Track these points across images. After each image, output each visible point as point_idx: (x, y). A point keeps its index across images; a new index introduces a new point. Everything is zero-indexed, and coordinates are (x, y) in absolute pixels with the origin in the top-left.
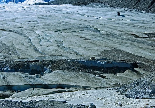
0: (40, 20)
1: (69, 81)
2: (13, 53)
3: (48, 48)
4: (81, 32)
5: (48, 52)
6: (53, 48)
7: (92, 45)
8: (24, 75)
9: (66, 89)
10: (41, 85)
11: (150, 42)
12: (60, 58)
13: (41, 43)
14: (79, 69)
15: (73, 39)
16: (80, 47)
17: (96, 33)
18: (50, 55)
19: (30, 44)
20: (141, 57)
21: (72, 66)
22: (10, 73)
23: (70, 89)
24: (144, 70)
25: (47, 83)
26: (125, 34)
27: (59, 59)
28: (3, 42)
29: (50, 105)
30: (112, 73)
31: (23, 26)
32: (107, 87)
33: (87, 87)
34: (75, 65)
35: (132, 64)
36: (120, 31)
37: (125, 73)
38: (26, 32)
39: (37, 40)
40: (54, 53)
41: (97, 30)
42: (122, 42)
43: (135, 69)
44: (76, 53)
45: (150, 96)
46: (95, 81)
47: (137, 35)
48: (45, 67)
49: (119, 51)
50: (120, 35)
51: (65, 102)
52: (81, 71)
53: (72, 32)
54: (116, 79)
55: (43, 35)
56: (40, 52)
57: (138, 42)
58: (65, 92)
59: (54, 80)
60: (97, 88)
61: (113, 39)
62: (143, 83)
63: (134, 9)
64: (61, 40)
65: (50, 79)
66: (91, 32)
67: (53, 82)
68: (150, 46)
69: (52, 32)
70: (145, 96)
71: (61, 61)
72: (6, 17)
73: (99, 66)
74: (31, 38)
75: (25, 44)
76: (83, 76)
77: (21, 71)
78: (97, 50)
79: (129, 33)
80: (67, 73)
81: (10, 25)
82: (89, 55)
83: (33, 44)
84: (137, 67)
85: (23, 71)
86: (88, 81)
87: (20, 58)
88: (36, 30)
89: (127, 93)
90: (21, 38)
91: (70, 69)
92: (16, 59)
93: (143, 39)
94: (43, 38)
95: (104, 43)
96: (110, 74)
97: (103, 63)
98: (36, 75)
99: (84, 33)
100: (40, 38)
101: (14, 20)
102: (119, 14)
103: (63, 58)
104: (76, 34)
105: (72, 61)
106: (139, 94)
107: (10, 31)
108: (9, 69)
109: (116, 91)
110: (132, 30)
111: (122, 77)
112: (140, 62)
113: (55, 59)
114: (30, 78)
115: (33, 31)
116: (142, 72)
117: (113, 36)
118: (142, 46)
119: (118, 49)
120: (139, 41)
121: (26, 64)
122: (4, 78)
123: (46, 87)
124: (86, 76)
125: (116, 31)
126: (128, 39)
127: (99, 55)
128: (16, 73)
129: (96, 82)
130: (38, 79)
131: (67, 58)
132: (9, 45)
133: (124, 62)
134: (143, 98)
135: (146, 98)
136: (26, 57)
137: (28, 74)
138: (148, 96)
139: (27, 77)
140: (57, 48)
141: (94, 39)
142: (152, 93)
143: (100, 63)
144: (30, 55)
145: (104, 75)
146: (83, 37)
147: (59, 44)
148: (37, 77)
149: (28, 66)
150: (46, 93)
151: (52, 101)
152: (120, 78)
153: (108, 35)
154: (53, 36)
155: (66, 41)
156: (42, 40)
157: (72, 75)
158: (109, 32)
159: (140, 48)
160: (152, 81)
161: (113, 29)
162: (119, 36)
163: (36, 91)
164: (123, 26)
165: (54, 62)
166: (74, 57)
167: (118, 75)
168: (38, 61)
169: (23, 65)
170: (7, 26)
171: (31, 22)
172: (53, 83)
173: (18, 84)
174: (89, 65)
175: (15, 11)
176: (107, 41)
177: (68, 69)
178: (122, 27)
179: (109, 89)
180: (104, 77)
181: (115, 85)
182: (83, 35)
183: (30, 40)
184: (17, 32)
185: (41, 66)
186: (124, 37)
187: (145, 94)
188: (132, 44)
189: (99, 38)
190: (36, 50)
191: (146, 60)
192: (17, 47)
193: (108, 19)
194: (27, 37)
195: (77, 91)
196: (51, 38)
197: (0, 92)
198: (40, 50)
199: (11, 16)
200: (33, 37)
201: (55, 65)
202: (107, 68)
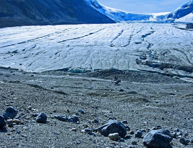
0: (192, 45)
2: (180, 62)
8: (184, 72)
10: (191, 77)
13: (192, 59)
31: (184, 48)
56: (191, 63)
72: (175, 41)
74: (187, 55)
75: (185, 58)
77: (183, 70)
83: (188, 58)
87: (183, 65)
88: (190, 51)
90: (183, 55)
92: (181, 65)
101: (179, 44)
107: (178, 50)
115: (188, 52)
121: (185, 67)
128: (181, 71)
130: (190, 74)
132: (178, 57)
139: (185, 73)
148: (189, 73)
149: (186, 68)
150: (192, 80)
163: (189, 78)
168: (190, 67)
170: (176, 48)
171: (187, 46)
173: (182, 75)
175: (180, 37)
183: (187, 56)
184: (181, 52)
185: (191, 69)
190: (189, 62)
192: (181, 59)
194: (185, 55)
197: (176, 77)
198: (191, 62)
199: (178, 41)
200: (188, 55)
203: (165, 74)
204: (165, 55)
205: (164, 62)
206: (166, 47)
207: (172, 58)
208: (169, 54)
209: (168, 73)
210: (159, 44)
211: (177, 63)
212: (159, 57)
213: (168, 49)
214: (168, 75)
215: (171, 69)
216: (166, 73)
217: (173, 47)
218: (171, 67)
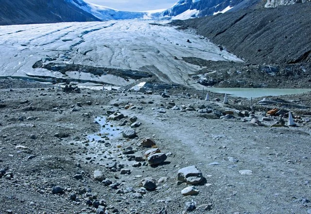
0: (134, 40)
2: (97, 62)
3: (118, 60)
5: (114, 63)
6: (120, 61)
8: (90, 75)
13: (117, 57)
14: (120, 75)
15: (137, 56)
16: (136, 62)
17: (155, 54)
19: (111, 57)
21: (117, 73)
22: (85, 73)
26: (172, 56)
28: (99, 54)
31: (119, 45)
34: (119, 72)
35: (149, 75)
37: (141, 79)
38: (117, 49)
39: (117, 55)
44: (129, 66)
47: (178, 57)
48: (105, 72)
50: (167, 57)
53: (142, 51)
55: (123, 52)
56: (110, 63)
60: (118, 86)
61: (160, 59)
66: (152, 53)
69: (130, 50)
73: (131, 74)
75: (108, 56)
76: (118, 79)
77: (91, 73)
78: (142, 65)
80: (112, 77)
81: (113, 43)
82: (135, 67)
83: (113, 57)
86: (118, 82)
87: (97, 65)
88: (124, 48)
90: (110, 52)
95: (152, 61)
97: (134, 73)
98: (97, 75)
99: (148, 53)
102: (188, 41)
104: (143, 53)
107: (108, 47)
108: (86, 71)
110: (179, 54)
112: (156, 75)
114: (92, 77)
115: (121, 48)
119: (155, 65)
122: (80, 75)
126: (168, 60)
129: (121, 83)
132: (100, 56)
136: (101, 65)
137: (93, 75)
140: (122, 61)
141: (149, 58)
144: (103, 64)
145: (130, 80)
146: (144, 56)
147: (126, 59)
148: (96, 77)
150: (92, 85)
153: (161, 56)
154: (128, 53)
155: (132, 57)
157: (114, 78)
158: (163, 54)
159: (168, 66)
161: (167, 52)
168: (104, 68)
171: (127, 42)
174: (127, 73)
176: (155, 60)
177: (114, 74)
180: (128, 81)
182: (145, 54)
183: (113, 54)
184: (111, 49)
185: (103, 71)
189: (152, 57)
190: (110, 61)
192: (103, 58)
193: (176, 44)
196: (126, 54)
197: (74, 82)
198: (112, 62)
199: (122, 36)
200: (117, 53)
201: (111, 71)
202: (136, 76)
204: (87, 54)
206: (96, 44)
207: (92, 57)
208: (93, 52)
209: (65, 78)
210: (93, 41)
211: (91, 64)
212: (75, 57)
213: (97, 46)
214: (64, 81)
215: (75, 72)
216: (63, 78)
217: (107, 43)
218: (77, 70)
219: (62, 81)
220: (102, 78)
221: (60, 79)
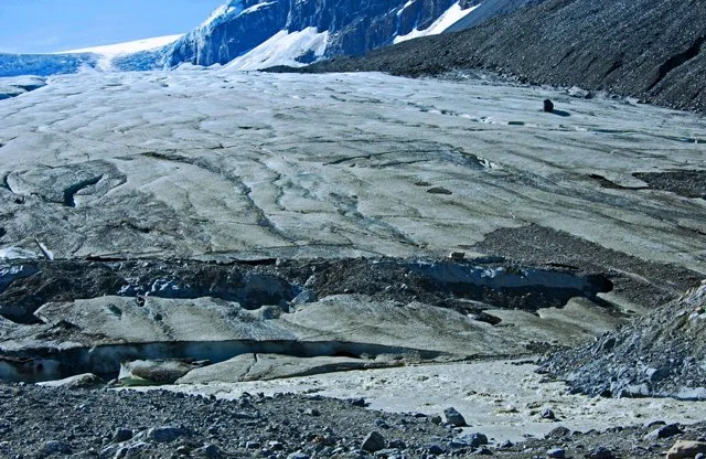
0: (280, 122)
1: (376, 330)
2: (190, 233)
3: (308, 218)
4: (421, 165)
5: (304, 234)
6: (323, 218)
7: (456, 210)
8: (223, 309)
9: (365, 360)
10: (282, 342)
11: (652, 203)
12: (344, 254)
13: (282, 202)
14: (410, 292)
15: (392, 189)
16: (415, 215)
17: (469, 171)
18: (314, 244)
19: (245, 203)
20: (623, 255)
21: (384, 280)
22: (180, 301)
23: (379, 359)
24: (631, 300)
25: (300, 336)
26: (570, 175)
27: (341, 257)
28: (158, 198)
29: (309, 411)
30: (520, 308)
31: (225, 144)
32: (505, 356)
33: (436, 354)
34: (395, 278)
35: (591, 278)
36: (551, 164)
37: (566, 308)
38: (235, 163)
39: (270, 192)
40: (325, 235)
41: (474, 161)
42: (559, 204)
43: (600, 295)
44: (401, 238)
45: (650, 390)
46: (465, 333)
47: (611, 178)
48: (295, 283)
49: (548, 232)
50: (551, 180)
51: (361, 403)
52: (418, 299)
53: (389, 165)
54: (534, 329)
55: (290, 175)
56: (277, 233)
57: (612, 202)
58: (361, 367)
59: (324, 329)
60: (469, 359)
61: (528, 191)
62: (629, 342)
63: (599, 89)
64: (351, 193)
65: (310, 323)
66: (451, 167)
67: (322, 333)
68: (654, 216)
69: (318, 165)
70: (633, 389)
71: (348, 263)
72: (170, 114)
73: (477, 283)
74: (249, 185)
75: (229, 202)
76: (422, 315)
77: (214, 295)
78: (473, 228)
79: (583, 171)
80: (368, 305)
81: (183, 140)
82: (446, 244)
83: (257, 203)
84: (608, 287)
85: (220, 296)
86: (441, 332)
87: (211, 252)
88: (269, 156)
89: (571, 377)
90: (216, 184)
91: (379, 290)
92: (198, 254)
93: (628, 195)
94: (290, 185)
95: (496, 204)
96: (516, 311)
97: (490, 273)
98: (263, 308)
99: (430, 171)
100: (278, 183)
101: (194, 125)
102: (548, 107)
103: (357, 254)
104: (402, 172)
105: (388, 263)
106: (614, 379)
107: (180, 159)
108: (175, 287)
109: (536, 367)
110: (592, 160)
111: (558, 321)
112: (619, 271)
113: (329, 255)
114: (243, 319)
115: (257, 160)
116: (626, 307)
117: (527, 180)
118: (627, 218)
119: (543, 224)
120: (618, 201)
121: (231, 270)
122: (158, 318)
123: (297, 349)
124: (433, 315)
125: (539, 165)
126: (578, 194)
127: (480, 246)
128: (197, 301)
129: (468, 339)
130: (270, 324)
131: (368, 255)
132: (177, 206)
133: (565, 272)
134: (625, 394)
135: (635, 396)
136: (232, 246)
137: (237, 305)
138: (644, 388)
139: (234, 314)
140: (335, 219)
141: (463, 192)
142: (656, 377)
143: (482, 271)
144: (244, 243)
145: (494, 312)
146: (426, 184)
147: (344, 207)
148: (268, 315)
149: (238, 277)
150: (297, 369)
151: (318, 398)
152: (548, 324)
153: (511, 177)
154: (325, 177)
155: (366, 197)
156: (288, 193)
157: (387, 310)
158: (514, 168)
159: (621, 223)
160: (656, 337)
161: (527, 157)
162: (547, 181)
163: (263, 362)
164: (563, 148)
165: (324, 267)
166: (393, 251)
167: (543, 313)
168: (273, 261)
169: (223, 274)
170: (172, 145)
171: (251, 131)
172: (321, 339)
173: (203, 338)
174: (445, 277)
175: (200, 94)
176: (508, 198)
177: (373, 290)
178: (559, 152)
179: (509, 361)
180: (494, 321)
181: (534, 348)
182: (425, 177)
183: (247, 191)
184: (204, 165)
185: (280, 278)
186: (564, 184)
187: (633, 381)
188: (590, 210)
189: (478, 187)
190: (264, 223)
191: (638, 265)
192: (202, 212)
193: (510, 123)
194: (234, 180)
195: (401, 365)
196: (315, 184)
197: (147, 364)
198: (278, 226)
199: (185, 110)
200: (256, 180)
201: (329, 276)
202: (506, 290)
203: (44, 353)
204: (77, 200)
205: (51, 254)
206: (90, 149)
207: (134, 214)
208: (107, 187)
209: (68, 345)
210: (48, 139)
211: (168, 246)
212: (22, 219)
213: (108, 160)
214: (69, 362)
215: (103, 301)
216: (51, 344)
217: (150, 144)
218: (111, 286)
219: (49, 365)
220: (307, 318)
221: (30, 351)
